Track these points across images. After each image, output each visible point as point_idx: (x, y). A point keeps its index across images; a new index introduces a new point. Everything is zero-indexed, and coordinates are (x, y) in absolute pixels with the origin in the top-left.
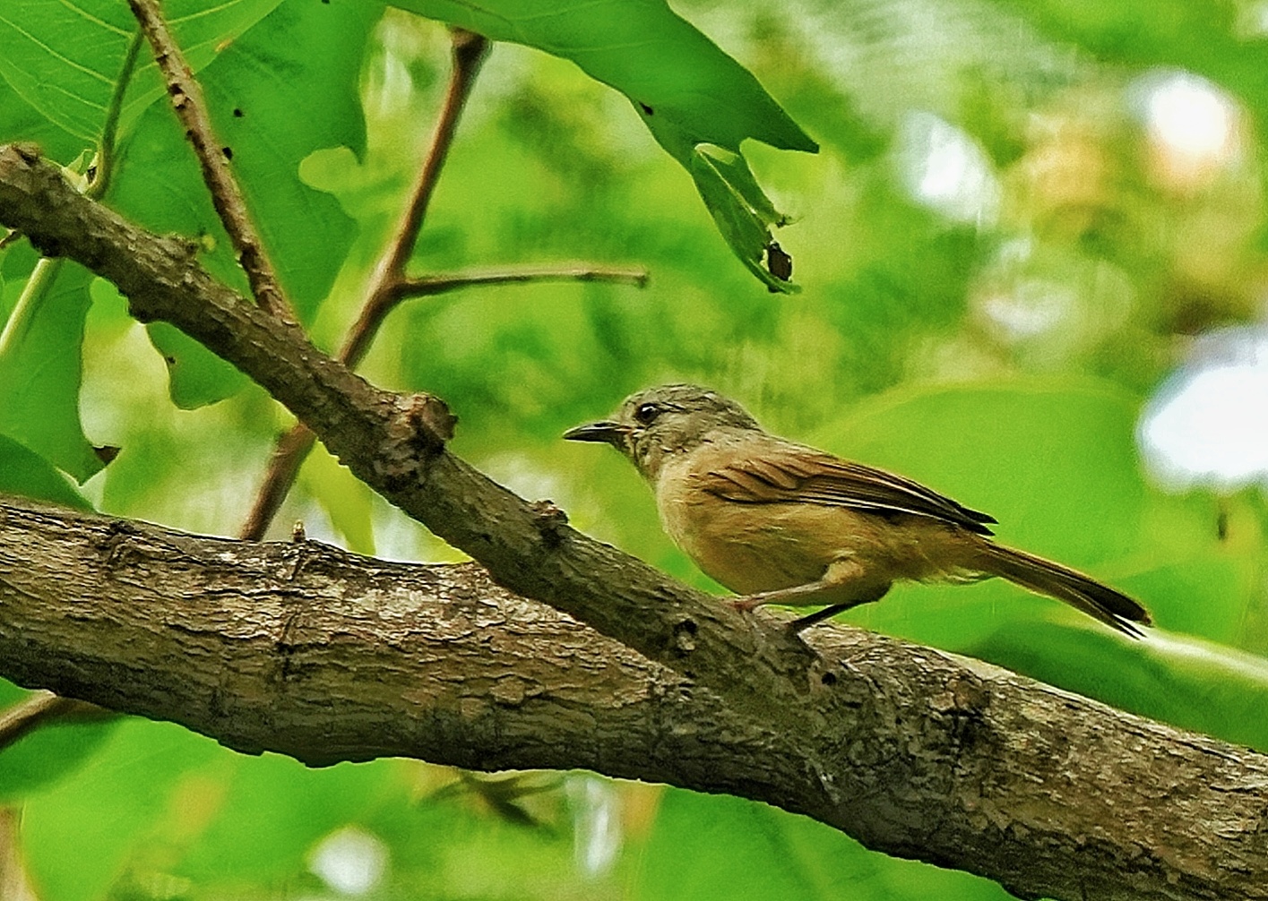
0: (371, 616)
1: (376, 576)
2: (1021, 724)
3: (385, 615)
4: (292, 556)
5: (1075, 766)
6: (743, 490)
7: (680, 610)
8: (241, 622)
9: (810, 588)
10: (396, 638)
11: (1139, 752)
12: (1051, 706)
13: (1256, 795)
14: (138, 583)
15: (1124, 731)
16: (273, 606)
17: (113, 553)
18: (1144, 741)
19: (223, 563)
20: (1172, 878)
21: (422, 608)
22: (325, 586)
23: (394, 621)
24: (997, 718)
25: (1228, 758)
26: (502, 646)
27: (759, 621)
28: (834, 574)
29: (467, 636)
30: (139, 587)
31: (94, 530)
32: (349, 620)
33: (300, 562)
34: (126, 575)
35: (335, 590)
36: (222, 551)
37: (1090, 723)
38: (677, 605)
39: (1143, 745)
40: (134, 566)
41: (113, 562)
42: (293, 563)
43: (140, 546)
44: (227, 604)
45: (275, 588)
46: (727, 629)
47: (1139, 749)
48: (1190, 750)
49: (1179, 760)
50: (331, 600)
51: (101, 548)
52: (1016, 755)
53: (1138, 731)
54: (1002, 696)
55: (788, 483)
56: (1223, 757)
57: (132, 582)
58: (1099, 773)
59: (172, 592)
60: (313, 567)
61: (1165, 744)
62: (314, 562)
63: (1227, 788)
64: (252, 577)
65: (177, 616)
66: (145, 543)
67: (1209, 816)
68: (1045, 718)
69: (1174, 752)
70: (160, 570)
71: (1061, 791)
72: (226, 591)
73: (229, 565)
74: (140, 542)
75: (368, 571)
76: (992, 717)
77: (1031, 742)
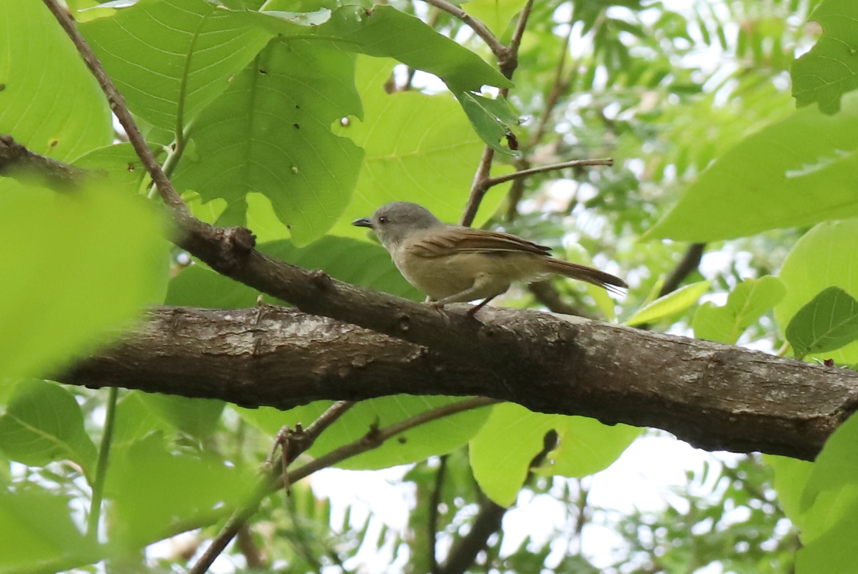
0: (294, 336)
1: (295, 316)
2: (593, 343)
3: (300, 334)
4: (256, 313)
5: (619, 359)
6: (430, 251)
7: (400, 312)
8: (236, 347)
9: (467, 292)
10: (305, 344)
11: (648, 348)
12: (607, 332)
13: (702, 360)
14: (188, 336)
15: (641, 339)
16: (250, 338)
17: (174, 323)
18: (650, 343)
19: (226, 321)
20: (668, 405)
21: (316, 329)
22: (272, 325)
23: (305, 337)
24: (582, 342)
25: (690, 345)
26: (353, 342)
27: (446, 312)
28: (478, 284)
29: (337, 339)
30: (188, 337)
31: (166, 314)
32: (284, 339)
33: (259, 316)
34: (182, 333)
35: (277, 326)
36: (225, 315)
37: (625, 338)
38: (399, 309)
39: (650, 345)
40: (185, 328)
41: (175, 328)
42: (257, 316)
43: (188, 319)
44: (229, 340)
45: (249, 329)
46: (428, 317)
47: (648, 346)
48: (672, 344)
49: (667, 349)
50: (275, 331)
51: (169, 322)
52: (592, 358)
53: (647, 338)
54: (583, 331)
55: (451, 245)
56: (687, 345)
57: (185, 336)
58: (630, 360)
59: (204, 338)
60: (267, 316)
61: (660, 343)
62: (267, 314)
63: (689, 359)
64: (239, 325)
65: (207, 349)
66: (190, 317)
67: (682, 373)
68: (603, 339)
69: (665, 346)
70: (198, 329)
71: (613, 371)
72: (227, 333)
73: (229, 321)
74: (187, 316)
75: (291, 315)
76: (578, 341)
77: (598, 351)
